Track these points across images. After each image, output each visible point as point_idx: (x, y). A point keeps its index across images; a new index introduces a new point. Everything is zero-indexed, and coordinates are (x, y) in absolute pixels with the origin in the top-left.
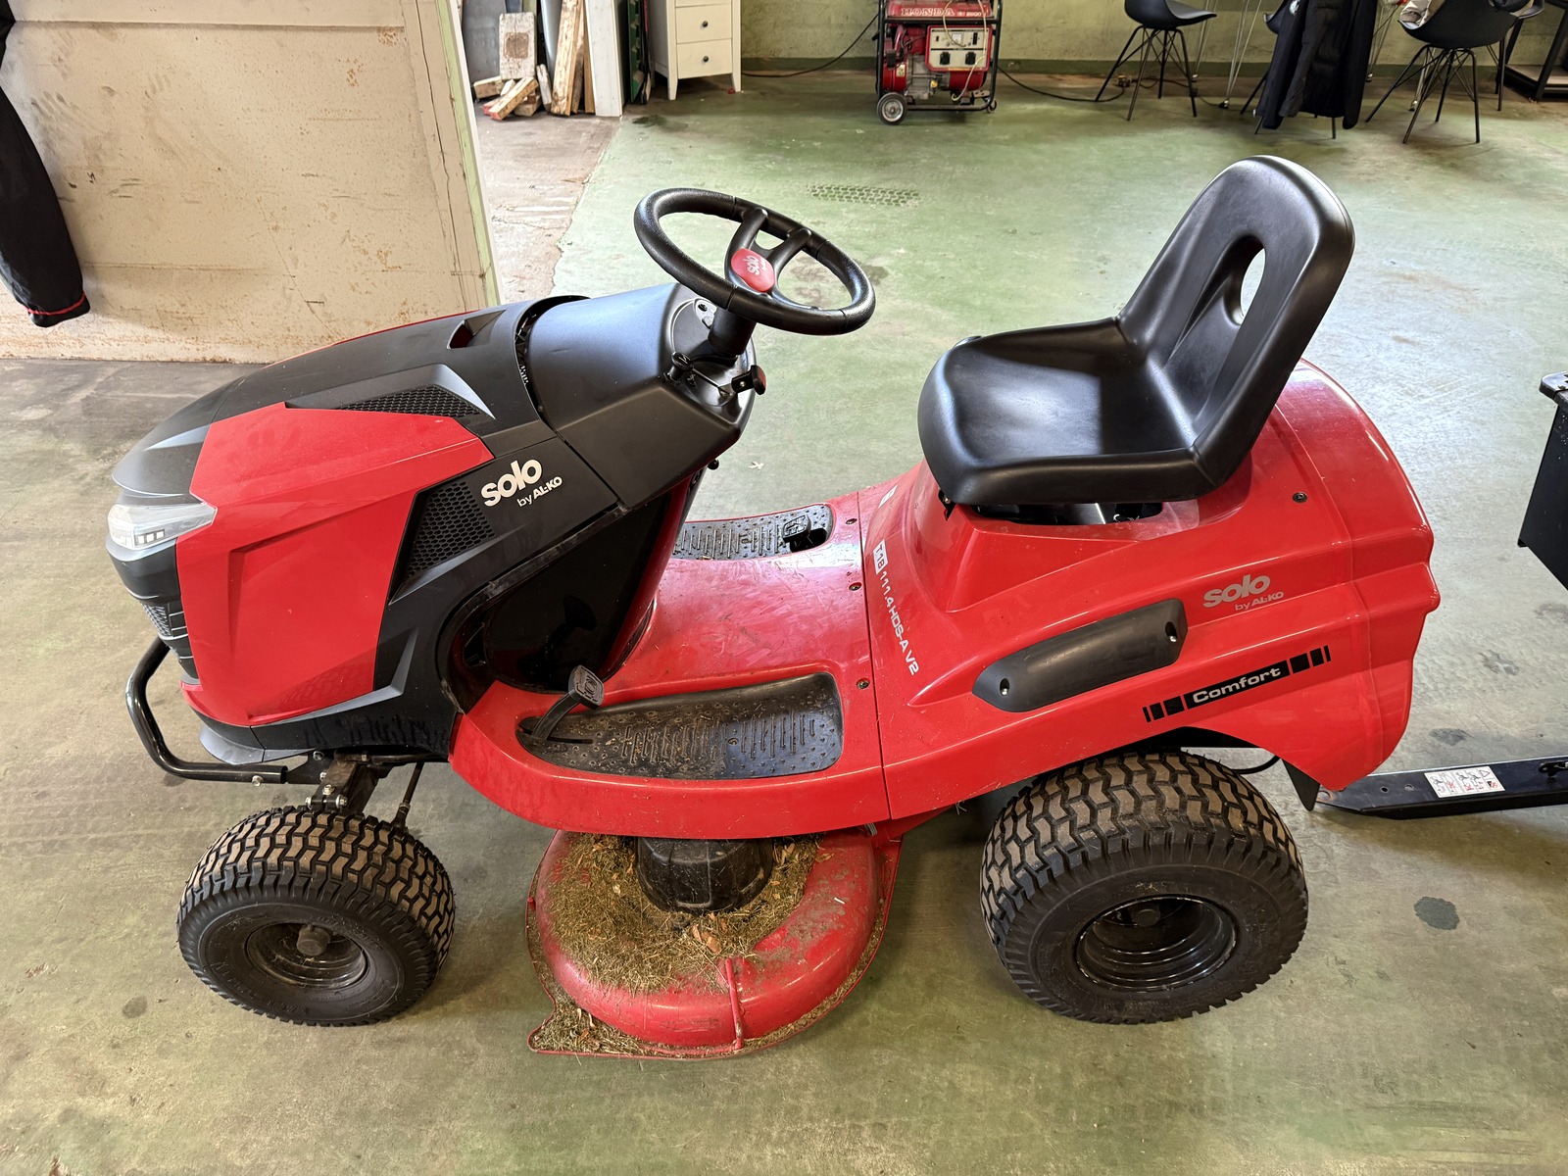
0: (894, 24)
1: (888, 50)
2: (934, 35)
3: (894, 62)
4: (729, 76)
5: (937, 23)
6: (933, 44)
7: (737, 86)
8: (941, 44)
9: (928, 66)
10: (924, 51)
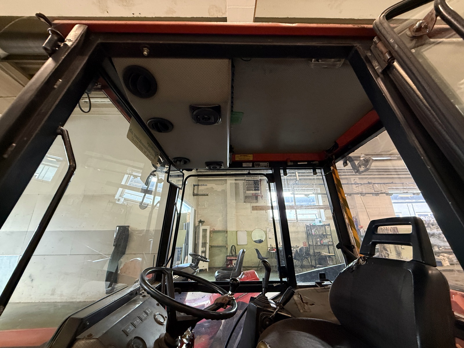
0: (228, 260)
1: (227, 263)
2: (233, 261)
3: (228, 265)
4: (206, 269)
5: (233, 260)
6: (233, 262)
7: (208, 271)
8: (234, 262)
9: (233, 265)
10: (232, 264)
